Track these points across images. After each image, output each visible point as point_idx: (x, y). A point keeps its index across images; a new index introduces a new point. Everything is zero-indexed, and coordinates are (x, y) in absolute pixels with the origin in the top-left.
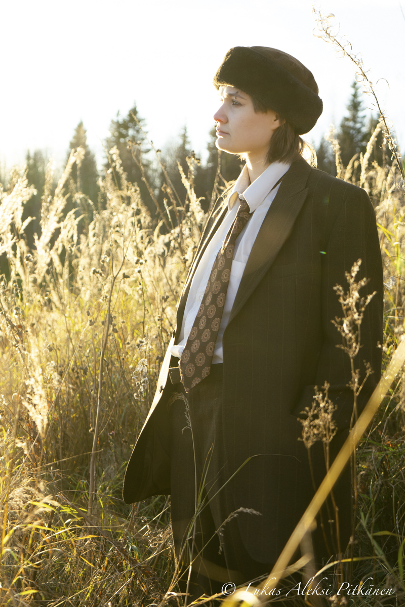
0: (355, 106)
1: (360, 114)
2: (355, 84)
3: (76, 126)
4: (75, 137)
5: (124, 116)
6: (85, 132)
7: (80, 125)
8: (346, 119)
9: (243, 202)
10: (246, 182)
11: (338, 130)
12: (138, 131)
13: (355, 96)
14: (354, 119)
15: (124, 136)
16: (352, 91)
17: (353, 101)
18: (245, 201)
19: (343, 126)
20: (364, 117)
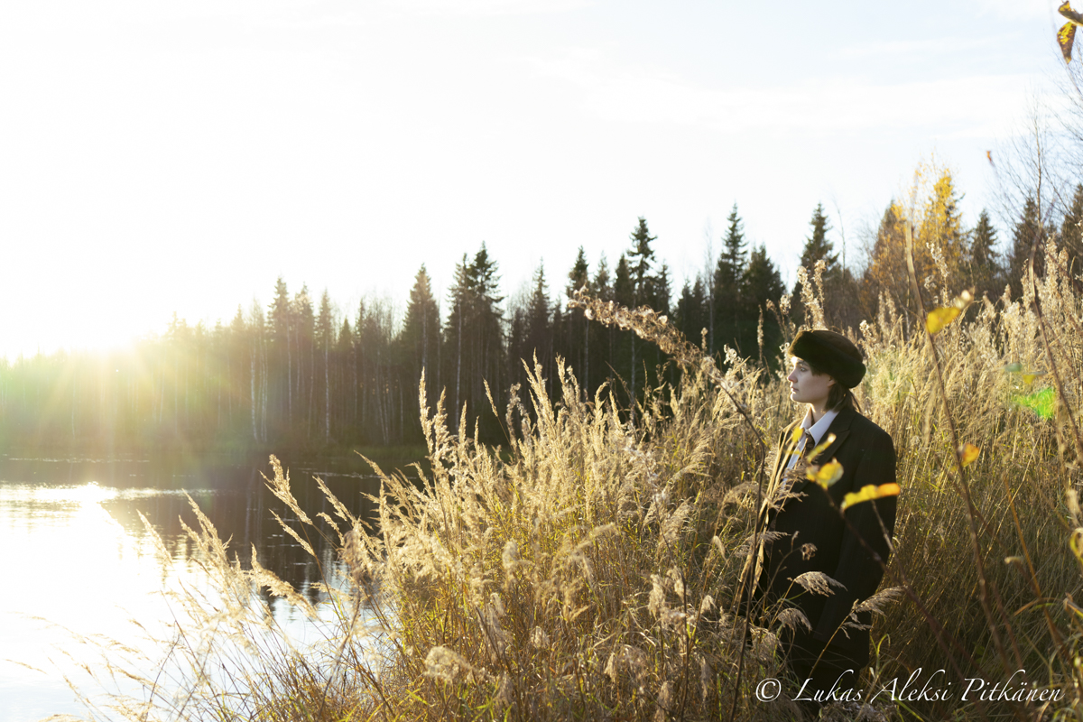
0: (734, 241)
1: (741, 250)
2: (734, 215)
3: (416, 273)
4: (416, 286)
5: (471, 260)
6: (428, 280)
7: (423, 272)
8: (724, 256)
9: (809, 436)
10: (810, 421)
11: (715, 267)
12: (487, 278)
13: (733, 229)
14: (733, 255)
15: (472, 284)
16: (731, 224)
17: (732, 235)
18: (810, 436)
19: (720, 264)
20: (745, 253)
